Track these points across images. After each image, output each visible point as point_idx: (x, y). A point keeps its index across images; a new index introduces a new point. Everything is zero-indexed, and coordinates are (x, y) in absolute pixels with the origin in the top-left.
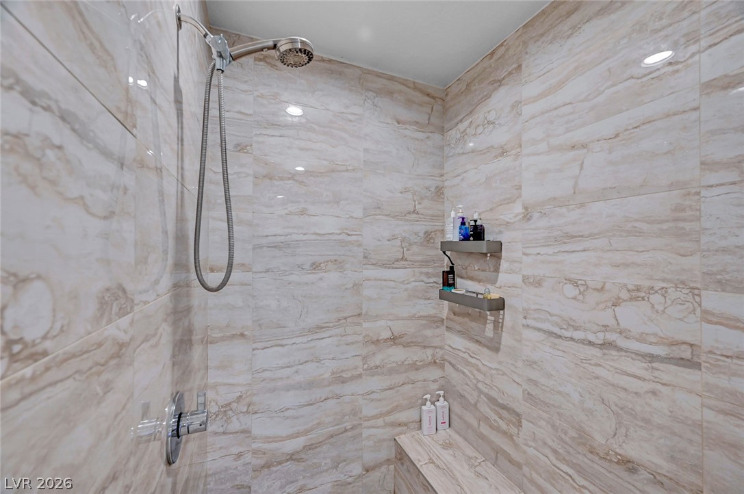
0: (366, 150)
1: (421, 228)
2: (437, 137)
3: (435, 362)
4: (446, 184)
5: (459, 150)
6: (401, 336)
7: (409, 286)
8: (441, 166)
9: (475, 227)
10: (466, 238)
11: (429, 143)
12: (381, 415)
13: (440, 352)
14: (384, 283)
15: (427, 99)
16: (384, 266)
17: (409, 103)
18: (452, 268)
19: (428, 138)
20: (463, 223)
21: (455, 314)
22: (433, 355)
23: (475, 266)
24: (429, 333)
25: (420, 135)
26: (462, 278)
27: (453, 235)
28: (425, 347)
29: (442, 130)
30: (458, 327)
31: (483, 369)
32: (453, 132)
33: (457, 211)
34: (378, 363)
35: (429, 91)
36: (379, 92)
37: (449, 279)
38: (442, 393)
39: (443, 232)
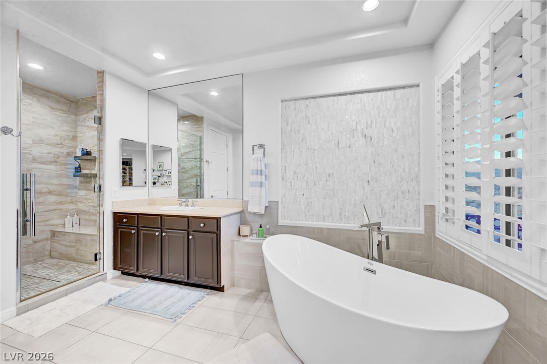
0: (34, 117)
1: (65, 151)
2: (73, 117)
3: (72, 202)
4: (78, 135)
5: (83, 124)
6: (54, 191)
7: (59, 172)
8: (76, 128)
9: (87, 152)
10: (83, 154)
11: (68, 118)
12: (43, 221)
13: (75, 199)
14: (45, 170)
15: (67, 101)
16: (44, 163)
17: (58, 102)
18: (79, 166)
19: (68, 116)
20: (83, 150)
21: (81, 183)
22: (71, 200)
23: (88, 164)
24: (69, 191)
25: (65, 115)
26: (84, 169)
27: (79, 154)
28: (67, 196)
29: (76, 115)
30: (83, 188)
31: (91, 198)
32: (81, 117)
33: (81, 146)
34: (41, 201)
35: (69, 99)
36: (41, 96)
37: (78, 169)
38: (75, 213)
39: (76, 153)
